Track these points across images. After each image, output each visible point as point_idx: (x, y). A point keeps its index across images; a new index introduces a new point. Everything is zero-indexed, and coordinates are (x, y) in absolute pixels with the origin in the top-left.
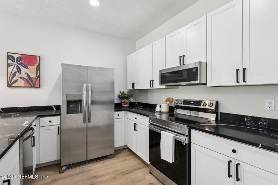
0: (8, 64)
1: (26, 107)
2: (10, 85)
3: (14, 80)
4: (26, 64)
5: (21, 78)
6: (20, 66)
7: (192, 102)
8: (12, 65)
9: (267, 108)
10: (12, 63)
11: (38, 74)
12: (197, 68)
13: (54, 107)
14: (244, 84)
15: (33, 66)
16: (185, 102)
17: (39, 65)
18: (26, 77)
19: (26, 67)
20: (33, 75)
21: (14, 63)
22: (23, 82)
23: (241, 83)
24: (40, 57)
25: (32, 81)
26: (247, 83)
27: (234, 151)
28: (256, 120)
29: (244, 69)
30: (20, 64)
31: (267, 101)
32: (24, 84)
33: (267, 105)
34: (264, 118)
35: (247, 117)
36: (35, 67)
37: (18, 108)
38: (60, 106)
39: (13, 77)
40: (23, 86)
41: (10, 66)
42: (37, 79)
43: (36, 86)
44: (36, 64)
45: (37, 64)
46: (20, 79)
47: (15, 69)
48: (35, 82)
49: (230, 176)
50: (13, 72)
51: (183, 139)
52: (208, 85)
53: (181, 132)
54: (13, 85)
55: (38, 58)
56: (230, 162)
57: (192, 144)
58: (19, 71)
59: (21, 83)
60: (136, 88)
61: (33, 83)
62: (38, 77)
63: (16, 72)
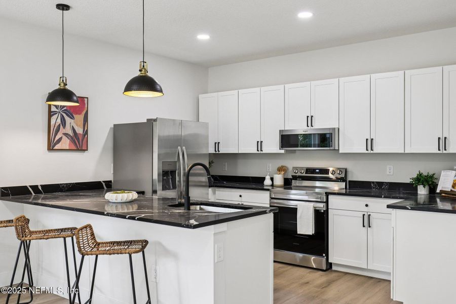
0: (50, 112)
1: (70, 184)
2: (51, 148)
3: (57, 138)
4: (72, 112)
5: (66, 135)
6: (64, 115)
7: (318, 171)
8: (55, 113)
9: (388, 173)
10: (56, 110)
11: (86, 129)
12: (332, 134)
13: (104, 184)
14: (372, 152)
15: (79, 114)
16: (309, 170)
17: (87, 111)
18: (71, 133)
19: (72, 117)
20: (80, 131)
21: (57, 110)
22: (68, 141)
23: (370, 151)
24: (88, 98)
25: (78, 139)
26: (374, 151)
27: (367, 205)
28: (380, 184)
29: (372, 139)
30: (65, 112)
31: (388, 166)
32: (69, 145)
33: (388, 169)
34: (386, 182)
35: (373, 182)
36: (81, 117)
37: (61, 184)
38: (111, 181)
39: (56, 134)
40: (68, 148)
41: (53, 115)
42: (85, 136)
43: (83, 149)
44: (83, 110)
45: (84, 112)
46: (64, 137)
47: (59, 121)
48: (82, 140)
49: (364, 226)
50: (57, 124)
51: (321, 206)
52: (341, 152)
53: (319, 200)
54: (56, 147)
55: (86, 99)
56: (364, 215)
57: (329, 210)
58: (63, 122)
59: (65, 143)
60: (223, 150)
61: (79, 143)
62: (86, 133)
63: (60, 124)
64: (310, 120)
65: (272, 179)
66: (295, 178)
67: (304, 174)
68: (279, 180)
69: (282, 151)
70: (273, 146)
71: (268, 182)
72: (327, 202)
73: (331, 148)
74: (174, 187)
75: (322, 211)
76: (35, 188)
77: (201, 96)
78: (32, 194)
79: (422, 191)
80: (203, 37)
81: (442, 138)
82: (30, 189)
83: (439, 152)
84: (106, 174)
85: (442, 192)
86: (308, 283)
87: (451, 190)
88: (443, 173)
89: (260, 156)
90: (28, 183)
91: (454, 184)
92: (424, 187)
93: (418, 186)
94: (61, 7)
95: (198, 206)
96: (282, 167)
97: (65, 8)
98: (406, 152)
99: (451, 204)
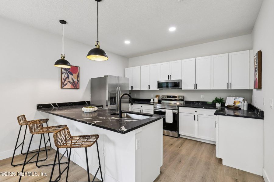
0: (62, 72)
1: (71, 102)
2: (62, 87)
3: (65, 83)
4: (72, 72)
5: (69, 82)
6: (69, 74)
7: (172, 97)
8: (64, 72)
9: (202, 98)
10: (64, 71)
11: (78, 80)
12: (179, 82)
13: (87, 102)
14: (196, 89)
15: (76, 73)
16: (168, 97)
17: (79, 72)
18: (71, 81)
19: (72, 75)
20: (76, 80)
22: (70, 85)
24: (79, 67)
25: (75, 84)
26: (198, 89)
27: (196, 111)
28: (198, 102)
29: (197, 84)
30: (69, 72)
31: (202, 95)
32: (71, 86)
33: (201, 97)
34: (201, 102)
35: (195, 101)
36: (77, 74)
37: (67, 103)
38: (90, 101)
39: (65, 81)
40: (70, 88)
41: (63, 73)
42: (78, 82)
43: (77, 88)
44: (77, 72)
45: (78, 72)
46: (68, 83)
47: (66, 76)
48: (77, 85)
49: (195, 120)
50: (65, 77)
51: (176, 111)
52: (182, 89)
53: (175, 109)
54: (64, 87)
56: (195, 115)
57: (179, 113)
58: (68, 77)
59: (69, 85)
60: (134, 89)
61: (76, 85)
62: (78, 81)
63: (66, 78)
64: (170, 76)
65: (154, 100)
66: (163, 100)
67: (166, 98)
68: (156, 100)
69: (158, 89)
70: (154, 87)
71: (152, 101)
72: (178, 110)
73: (179, 88)
74: (115, 104)
75: (176, 113)
76: (54, 105)
77: (126, 69)
78: (53, 107)
79: (218, 105)
80: (127, 42)
81: (228, 83)
82: (52, 105)
83: (227, 89)
84: (88, 98)
85: (228, 106)
86: (172, 145)
87: (233, 105)
88: (228, 98)
89: (149, 91)
90: (51, 103)
91: (234, 102)
92: (219, 104)
93: (216, 103)
94: (62, 22)
95: (126, 114)
96: (158, 95)
97: (64, 22)
98: (212, 89)
99: (233, 111)
